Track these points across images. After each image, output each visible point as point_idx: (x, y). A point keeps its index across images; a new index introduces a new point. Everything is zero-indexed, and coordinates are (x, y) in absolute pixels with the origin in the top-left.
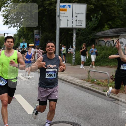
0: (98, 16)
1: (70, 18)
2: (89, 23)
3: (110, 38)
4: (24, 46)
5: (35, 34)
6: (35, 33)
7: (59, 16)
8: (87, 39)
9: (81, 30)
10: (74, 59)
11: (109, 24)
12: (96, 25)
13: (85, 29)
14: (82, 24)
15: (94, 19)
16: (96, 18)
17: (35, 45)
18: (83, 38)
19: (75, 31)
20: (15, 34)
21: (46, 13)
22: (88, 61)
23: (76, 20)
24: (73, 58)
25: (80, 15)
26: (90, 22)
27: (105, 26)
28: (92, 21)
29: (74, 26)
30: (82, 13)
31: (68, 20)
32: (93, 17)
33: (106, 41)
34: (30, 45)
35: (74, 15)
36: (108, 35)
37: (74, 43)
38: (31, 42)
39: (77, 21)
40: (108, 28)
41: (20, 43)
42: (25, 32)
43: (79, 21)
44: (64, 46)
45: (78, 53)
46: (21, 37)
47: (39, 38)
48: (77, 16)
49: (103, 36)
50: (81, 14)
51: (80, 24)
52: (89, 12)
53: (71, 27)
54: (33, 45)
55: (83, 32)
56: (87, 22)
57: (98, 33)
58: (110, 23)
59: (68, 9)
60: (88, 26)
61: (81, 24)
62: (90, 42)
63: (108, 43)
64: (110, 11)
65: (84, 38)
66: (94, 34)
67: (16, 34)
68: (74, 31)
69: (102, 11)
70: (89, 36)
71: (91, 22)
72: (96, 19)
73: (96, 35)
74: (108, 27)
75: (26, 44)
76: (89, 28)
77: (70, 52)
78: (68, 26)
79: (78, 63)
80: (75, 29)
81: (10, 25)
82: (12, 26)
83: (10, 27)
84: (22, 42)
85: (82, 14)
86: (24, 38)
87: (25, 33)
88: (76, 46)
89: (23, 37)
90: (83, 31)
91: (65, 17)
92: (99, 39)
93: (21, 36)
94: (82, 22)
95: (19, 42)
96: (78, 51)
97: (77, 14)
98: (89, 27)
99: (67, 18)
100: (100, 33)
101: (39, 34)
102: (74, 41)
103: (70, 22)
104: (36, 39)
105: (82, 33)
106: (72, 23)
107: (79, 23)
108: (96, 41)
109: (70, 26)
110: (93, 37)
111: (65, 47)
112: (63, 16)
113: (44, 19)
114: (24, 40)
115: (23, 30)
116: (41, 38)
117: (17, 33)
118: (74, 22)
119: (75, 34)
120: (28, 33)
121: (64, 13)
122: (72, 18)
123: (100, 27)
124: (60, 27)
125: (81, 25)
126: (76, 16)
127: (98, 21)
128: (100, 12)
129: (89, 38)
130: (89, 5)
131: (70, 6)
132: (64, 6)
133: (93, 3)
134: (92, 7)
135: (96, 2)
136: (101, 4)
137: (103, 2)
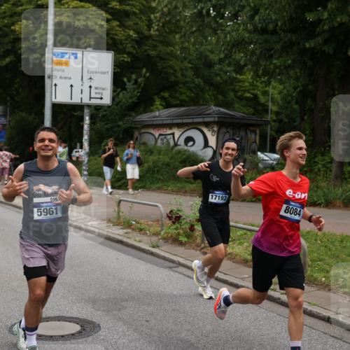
0: (139, 80)
1: (76, 82)
2: (118, 94)
3: (166, 128)
7: (50, 77)
8: (115, 129)
9: (100, 109)
10: (85, 173)
11: (163, 98)
12: (134, 100)
13: (109, 107)
14: (103, 97)
15: (129, 86)
16: (133, 84)
18: (106, 127)
19: (89, 111)
22: (118, 178)
23: (90, 87)
24: (84, 170)
25: (98, 75)
26: (121, 91)
27: (155, 101)
28: (125, 89)
29: (86, 101)
30: (104, 70)
31: (72, 86)
32: (129, 81)
33: (157, 135)
35: (86, 76)
36: (160, 122)
37: (86, 137)
39: (93, 89)
40: (160, 107)
43: (96, 88)
44: (64, 145)
45: (96, 159)
48: (92, 77)
49: (151, 123)
50: (102, 73)
51: (99, 96)
52: (119, 70)
53: (80, 101)
55: (107, 114)
56: (114, 91)
57: (138, 117)
58: (166, 94)
60: (117, 100)
61: (102, 94)
62: (121, 136)
63: (162, 139)
64: (165, 70)
65: (109, 126)
66: (131, 118)
68: (86, 111)
69: (147, 69)
70: (120, 123)
71: (125, 92)
72: (134, 86)
73: (135, 122)
74: (161, 105)
76: (121, 104)
77: (77, 158)
78: (71, 99)
80: (89, 106)
85: (104, 73)
88: (90, 145)
90: (105, 111)
91: (65, 78)
92: (143, 131)
94: (104, 92)
96: (94, 155)
97: (93, 73)
98: (120, 102)
99: (69, 82)
100: (144, 117)
101: (4, 116)
102: (85, 132)
103: (76, 91)
105: (103, 116)
106: (82, 90)
107: (96, 93)
108: (136, 134)
109: (76, 100)
110: (128, 125)
111: (65, 147)
112: (61, 78)
116: (9, 124)
118: (86, 90)
119: (87, 118)
121: (63, 71)
122: (81, 83)
123: (144, 103)
124: (54, 100)
125: (101, 98)
126: (91, 78)
127: (140, 90)
128: (144, 70)
129: (119, 126)
130: (119, 54)
131: (76, 54)
133: (127, 50)
134: (126, 58)
135: (135, 48)
136: (145, 53)
137: (149, 49)
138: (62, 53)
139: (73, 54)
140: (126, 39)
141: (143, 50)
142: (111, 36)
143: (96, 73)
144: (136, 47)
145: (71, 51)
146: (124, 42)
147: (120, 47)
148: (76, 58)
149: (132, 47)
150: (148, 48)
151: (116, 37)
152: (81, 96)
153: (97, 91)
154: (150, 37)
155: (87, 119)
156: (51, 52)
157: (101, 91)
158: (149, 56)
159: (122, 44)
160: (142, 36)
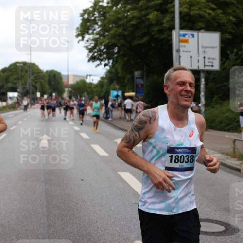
0: (240, 53)
2: (224, 63)
4: (117, 96)
5: (137, 78)
6: (135, 77)
7: (178, 51)
8: (222, 88)
9: (211, 73)
13: (217, 72)
14: (213, 64)
15: (232, 57)
16: (235, 55)
19: (204, 75)
20: (102, 76)
21: (153, 45)
23: (204, 58)
25: (210, 49)
26: (226, 60)
29: (202, 67)
30: (214, 46)
31: (191, 57)
32: (232, 53)
34: (127, 94)
35: (201, 50)
37: (202, 94)
38: (129, 89)
39: (206, 59)
41: (110, 91)
42: (120, 74)
43: (209, 59)
46: (112, 82)
47: (142, 85)
48: (206, 51)
50: (212, 47)
51: (211, 64)
52: (224, 45)
53: (197, 68)
54: (132, 94)
55: (216, 77)
59: (191, 40)
60: (223, 67)
65: (218, 85)
67: (104, 76)
68: (202, 75)
71: (228, 61)
72: (236, 57)
75: (120, 93)
78: (191, 66)
79: (210, 126)
80: (203, 71)
81: (98, 62)
82: (101, 64)
83: (98, 65)
84: (115, 89)
85: (214, 48)
86: (117, 84)
87: (119, 76)
88: (206, 99)
89: (116, 81)
91: (187, 51)
93: (114, 79)
94: (214, 61)
95: (110, 89)
96: (208, 107)
97: (206, 47)
98: (225, 68)
99: (190, 54)
101: (142, 78)
102: (201, 90)
104: (137, 85)
105: (213, 79)
106: (198, 62)
107: (209, 62)
109: (195, 67)
112: (183, 51)
113: (150, 53)
114: (117, 87)
115: (116, 71)
116: (146, 84)
117: (106, 75)
118: (202, 60)
120: (125, 76)
121: (185, 46)
122: (197, 55)
125: (212, 66)
126: (204, 52)
130: (224, 33)
131: (194, 34)
132: (184, 35)
133: (229, 30)
134: (228, 36)
135: (234, 29)
136: (242, 33)
139: (191, 34)
140: (228, 23)
141: (240, 30)
142: (216, 21)
143: (208, 47)
145: (189, 32)
146: (226, 25)
147: (224, 28)
148: (193, 36)
149: (232, 28)
151: (220, 21)
152: (198, 64)
153: (210, 60)
155: (203, 80)
156: (178, 33)
157: (212, 61)
159: (224, 26)
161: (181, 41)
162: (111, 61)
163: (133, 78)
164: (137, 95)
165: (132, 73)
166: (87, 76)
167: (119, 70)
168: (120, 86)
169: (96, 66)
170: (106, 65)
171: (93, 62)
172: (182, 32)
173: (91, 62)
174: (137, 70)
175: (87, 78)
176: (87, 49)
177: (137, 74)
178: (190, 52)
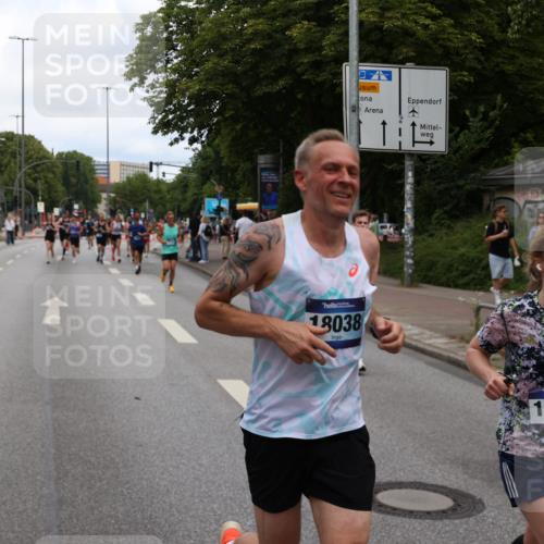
0: (491, 114)
1: (391, 116)
2: (457, 136)
5: (263, 170)
6: (259, 167)
7: (355, 109)
8: (453, 193)
9: (429, 159)
10: (410, 261)
12: (484, 145)
13: (443, 156)
14: (433, 140)
15: (474, 122)
16: (482, 120)
17: (260, 206)
18: (439, 188)
19: (412, 163)
20: (184, 165)
21: (299, 96)
23: (414, 124)
24: (408, 257)
25: (426, 105)
26: (461, 131)
27: (512, 147)
28: (468, 128)
29: (407, 146)
30: (435, 98)
31: (384, 123)
32: (475, 114)
34: (240, 206)
35: (406, 107)
37: (408, 205)
38: (246, 195)
39: (417, 128)
41: (202, 199)
42: (225, 160)
43: (423, 127)
46: (208, 179)
48: (416, 109)
49: (512, 182)
50: (430, 102)
51: (428, 139)
52: (456, 97)
53: (398, 148)
54: (253, 205)
55: (439, 168)
57: (489, 173)
58: (529, 136)
59: (384, 84)
60: (455, 145)
61: (432, 137)
62: (463, 203)
64: (532, 95)
65: (441, 187)
66: (478, 174)
67: (190, 166)
68: (408, 163)
69: (503, 96)
70: (461, 183)
71: (466, 131)
72: (482, 123)
73: (485, 180)
75: (225, 204)
76: (461, 152)
78: (384, 144)
79: (426, 276)
80: (411, 154)
81: (176, 134)
82: (183, 139)
83: (176, 140)
84: (210, 196)
85: (435, 102)
87: (223, 164)
88: (415, 217)
89: (217, 177)
90: (436, 162)
91: (374, 111)
92: (497, 195)
93: (211, 172)
94: (435, 132)
95: (202, 193)
96: (420, 234)
97: (418, 102)
98: (460, 148)
99: (381, 118)
100: (500, 173)
101: (276, 170)
102: (407, 197)
103: (392, 130)
104: (264, 185)
105: (432, 170)
106: (400, 134)
107: (423, 135)
108: (486, 200)
109: (392, 145)
110: (475, 186)
112: (367, 110)
113: (292, 115)
114: (219, 189)
115: (217, 153)
116: (283, 183)
117: (193, 163)
118: (407, 131)
119: (410, 174)
120: (236, 164)
121: (371, 99)
122: (399, 119)
123: (499, 150)
124: (361, 146)
125: (431, 143)
126: (413, 111)
127: (493, 130)
128: (499, 97)
129: (459, 187)
130: (456, 71)
131: (390, 73)
132: (369, 75)
133: (467, 64)
134: (467, 77)
135: (480, 61)
136: (497, 69)
137: (503, 63)
138: (368, 72)
139: (384, 72)
140: (466, 47)
141: (492, 64)
142: (441, 42)
143: (422, 102)
144: (482, 58)
145: (379, 68)
146: (462, 51)
147: (457, 59)
148: (389, 78)
149: (477, 59)
150: (500, 60)
151: (449, 43)
152: (400, 139)
154: (504, 42)
155: (410, 176)
156: (354, 70)
157: (430, 131)
158: (503, 72)
159: (458, 54)
160: (491, 41)
161: (361, 88)
162: (205, 132)
163: (254, 170)
164: (263, 207)
165: (252, 159)
166: (151, 164)
167: (224, 152)
168: (226, 189)
169: (171, 144)
170: (192, 141)
171: (165, 133)
172: (365, 67)
173: (160, 133)
174: (263, 153)
175: (151, 170)
176: (151, 106)
177: (263, 160)
178: (381, 111)
